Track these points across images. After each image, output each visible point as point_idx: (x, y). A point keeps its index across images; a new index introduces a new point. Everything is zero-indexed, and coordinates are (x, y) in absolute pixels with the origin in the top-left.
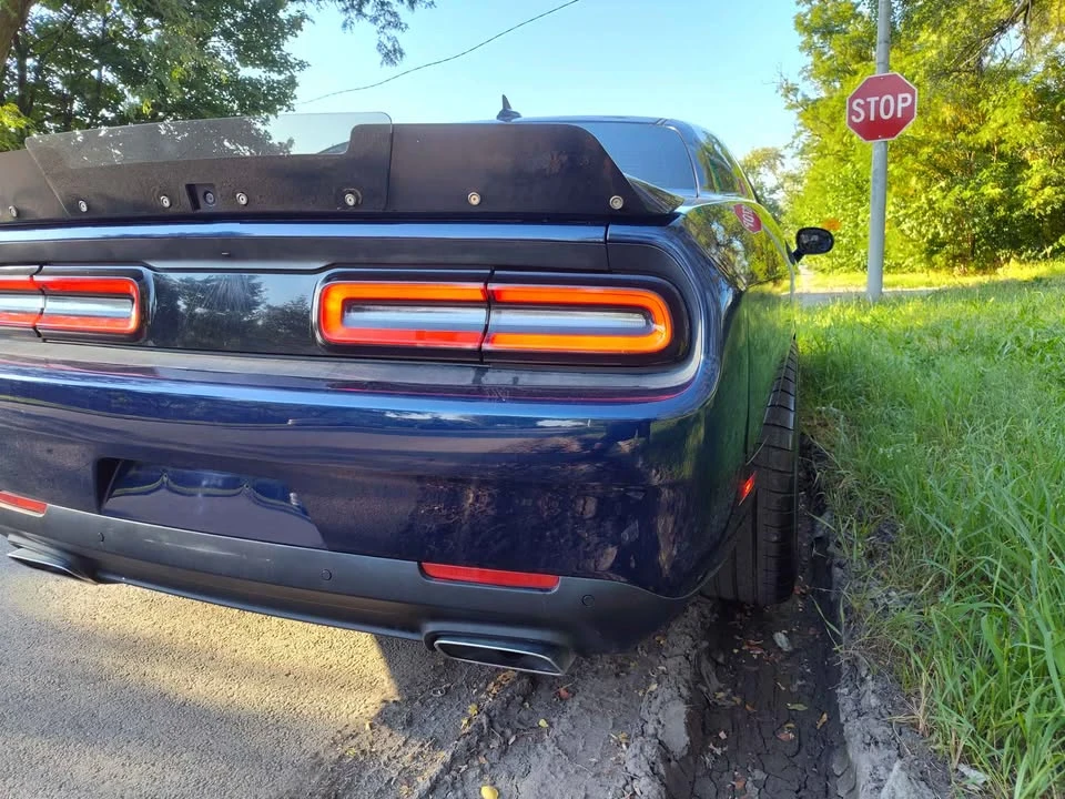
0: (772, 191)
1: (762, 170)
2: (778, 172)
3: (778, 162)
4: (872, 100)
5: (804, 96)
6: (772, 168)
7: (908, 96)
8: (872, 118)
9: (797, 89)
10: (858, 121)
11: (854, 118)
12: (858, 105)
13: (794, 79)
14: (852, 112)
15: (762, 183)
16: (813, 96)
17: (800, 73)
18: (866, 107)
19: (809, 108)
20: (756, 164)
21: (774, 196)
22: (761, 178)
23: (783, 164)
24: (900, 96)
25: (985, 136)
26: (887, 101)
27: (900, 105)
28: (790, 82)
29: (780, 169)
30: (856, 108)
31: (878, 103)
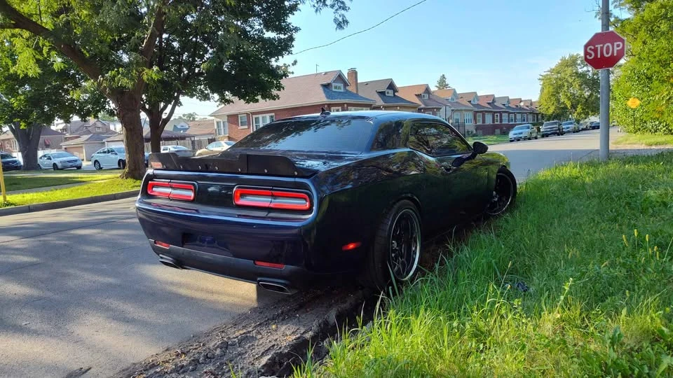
4: (599, 46)
7: (620, 43)
8: (599, 57)
10: (591, 58)
11: (588, 57)
12: (590, 49)
14: (587, 53)
18: (595, 50)
24: (616, 44)
26: (608, 47)
27: (616, 49)
30: (589, 51)
31: (602, 48)
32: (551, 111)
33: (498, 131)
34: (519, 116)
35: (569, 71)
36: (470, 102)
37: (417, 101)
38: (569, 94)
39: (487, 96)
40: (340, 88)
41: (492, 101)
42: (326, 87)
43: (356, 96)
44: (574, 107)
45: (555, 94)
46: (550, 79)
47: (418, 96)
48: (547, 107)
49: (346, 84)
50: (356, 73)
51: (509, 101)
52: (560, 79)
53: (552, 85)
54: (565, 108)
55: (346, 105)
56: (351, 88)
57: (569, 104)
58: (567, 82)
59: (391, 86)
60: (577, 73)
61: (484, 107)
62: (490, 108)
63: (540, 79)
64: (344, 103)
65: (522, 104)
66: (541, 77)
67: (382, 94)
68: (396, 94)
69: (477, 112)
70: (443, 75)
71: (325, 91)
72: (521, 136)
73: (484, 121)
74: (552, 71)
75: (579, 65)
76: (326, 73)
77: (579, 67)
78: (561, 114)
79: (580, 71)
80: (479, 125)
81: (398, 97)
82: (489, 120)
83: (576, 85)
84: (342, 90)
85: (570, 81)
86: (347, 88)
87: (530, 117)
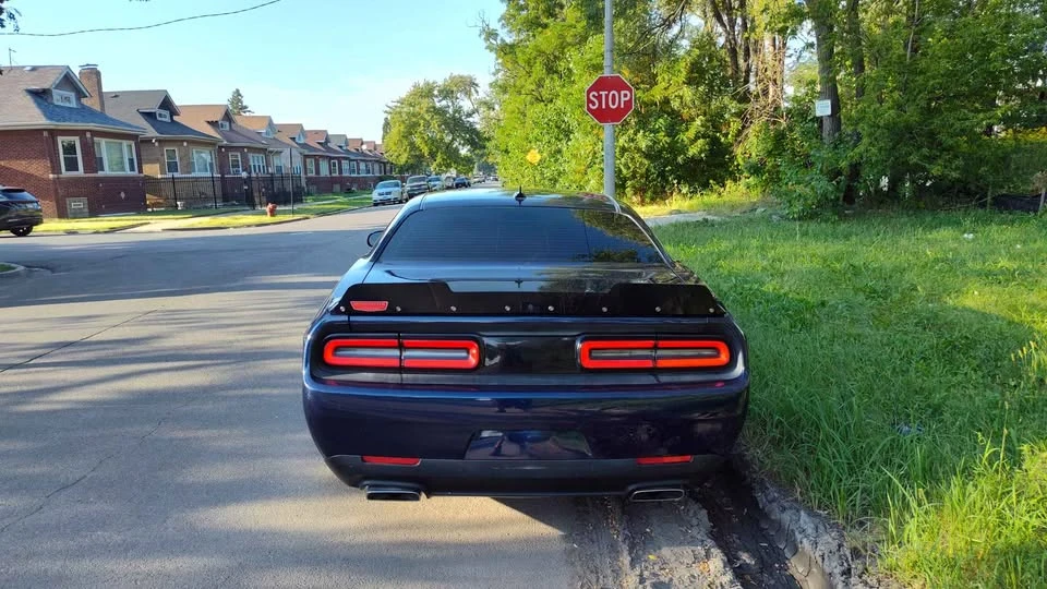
0: (469, 115)
1: (459, 95)
2: (472, 98)
3: (473, 90)
4: (603, 93)
5: (502, 40)
6: (468, 94)
7: (627, 92)
8: (604, 107)
9: (497, 35)
10: (595, 107)
11: (591, 105)
12: (594, 96)
13: (495, 25)
14: (589, 101)
15: (460, 107)
16: (509, 40)
17: (499, 21)
18: (599, 98)
19: (507, 50)
20: (455, 89)
21: (471, 119)
22: (461, 103)
23: (477, 92)
24: (622, 92)
25: (657, 94)
26: (614, 95)
27: (623, 99)
28: (491, 27)
29: (474, 96)
30: (592, 98)
31: (607, 96)
32: (403, 160)
33: (337, 187)
34: (362, 166)
35: (425, 103)
36: (293, 139)
37: (210, 131)
38: (426, 138)
39: (317, 132)
40: (67, 99)
41: (326, 141)
42: (40, 95)
43: (101, 116)
44: (433, 155)
45: (408, 134)
46: (400, 113)
47: (213, 124)
48: (396, 154)
49: (80, 94)
50: (98, 74)
51: (347, 142)
52: (414, 115)
53: (403, 122)
54: (423, 156)
55: (88, 135)
56: (91, 102)
57: (426, 150)
58: (425, 120)
59: (167, 104)
60: (434, 107)
61: (315, 149)
62: (322, 151)
63: (386, 112)
64: (85, 131)
65: (364, 147)
66: (388, 109)
67: (149, 116)
68: (175, 118)
69: (306, 156)
70: (238, 91)
71: (39, 105)
72: (389, 197)
73: (318, 172)
74: (402, 102)
75: (436, 96)
76: (34, 69)
77: (436, 100)
78: (415, 165)
79: (438, 105)
80: (311, 178)
81: (178, 123)
82: (324, 171)
83: (435, 124)
84: (74, 104)
85: (428, 117)
86: (84, 101)
87: (377, 167)
